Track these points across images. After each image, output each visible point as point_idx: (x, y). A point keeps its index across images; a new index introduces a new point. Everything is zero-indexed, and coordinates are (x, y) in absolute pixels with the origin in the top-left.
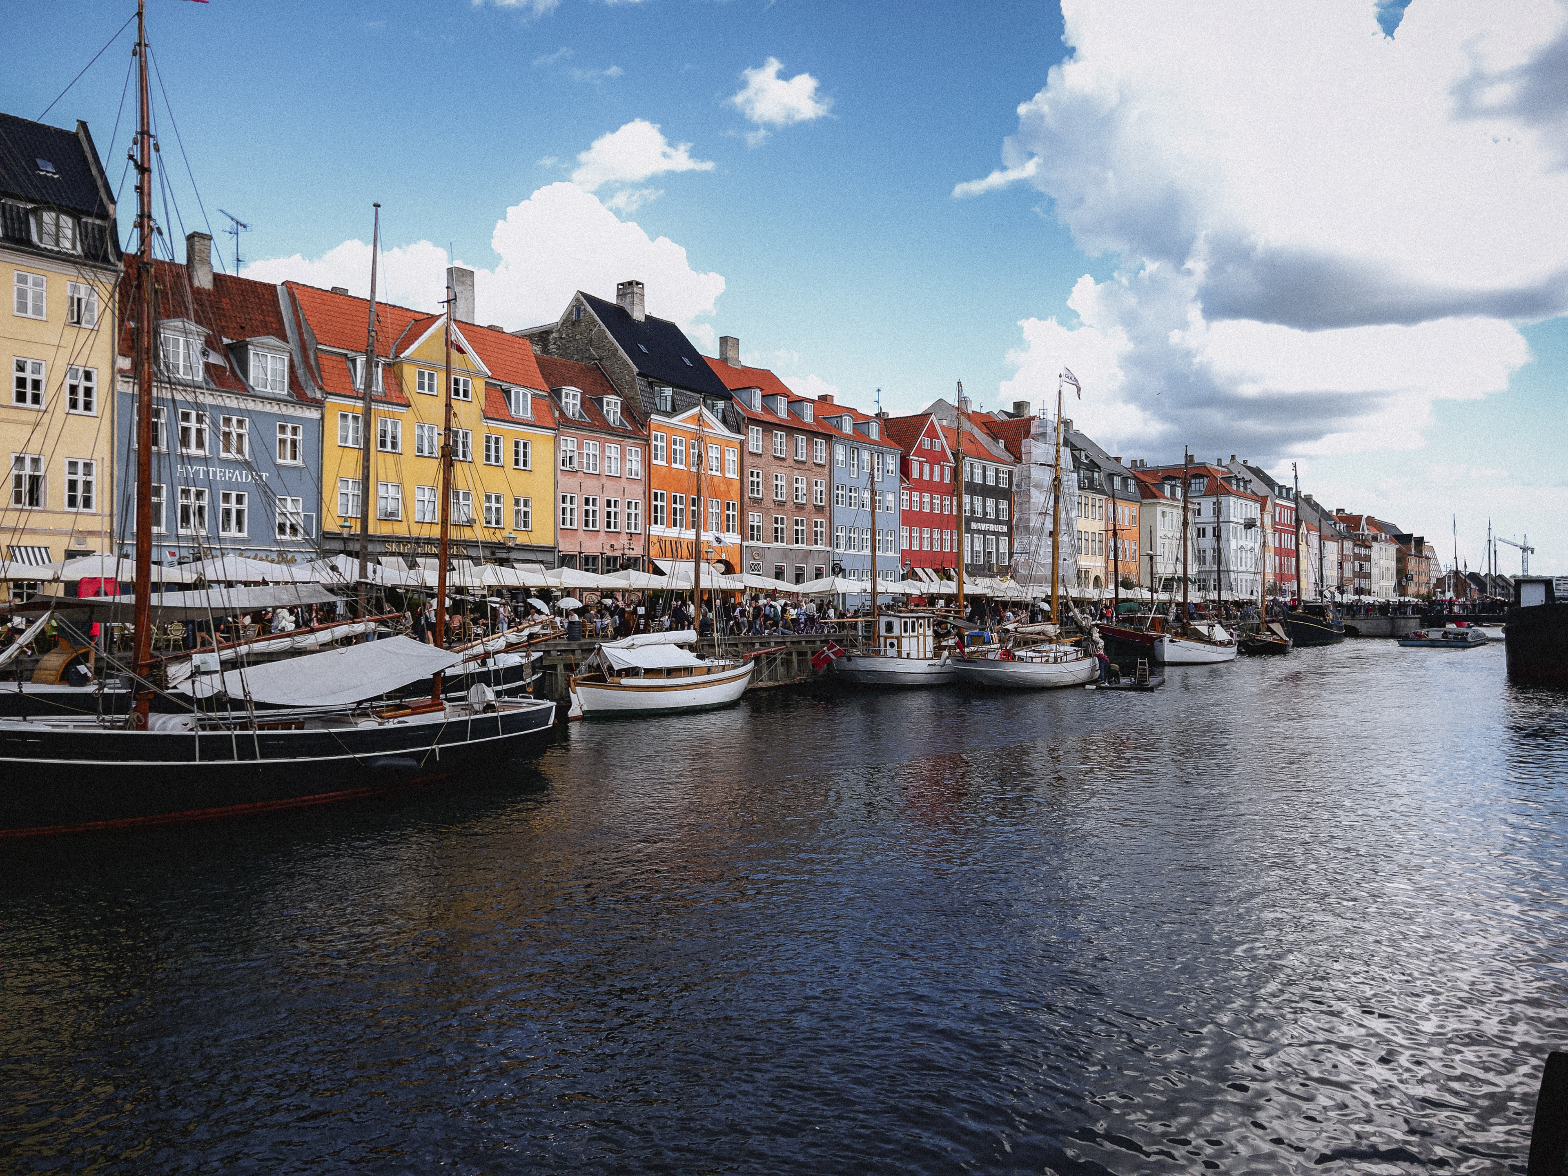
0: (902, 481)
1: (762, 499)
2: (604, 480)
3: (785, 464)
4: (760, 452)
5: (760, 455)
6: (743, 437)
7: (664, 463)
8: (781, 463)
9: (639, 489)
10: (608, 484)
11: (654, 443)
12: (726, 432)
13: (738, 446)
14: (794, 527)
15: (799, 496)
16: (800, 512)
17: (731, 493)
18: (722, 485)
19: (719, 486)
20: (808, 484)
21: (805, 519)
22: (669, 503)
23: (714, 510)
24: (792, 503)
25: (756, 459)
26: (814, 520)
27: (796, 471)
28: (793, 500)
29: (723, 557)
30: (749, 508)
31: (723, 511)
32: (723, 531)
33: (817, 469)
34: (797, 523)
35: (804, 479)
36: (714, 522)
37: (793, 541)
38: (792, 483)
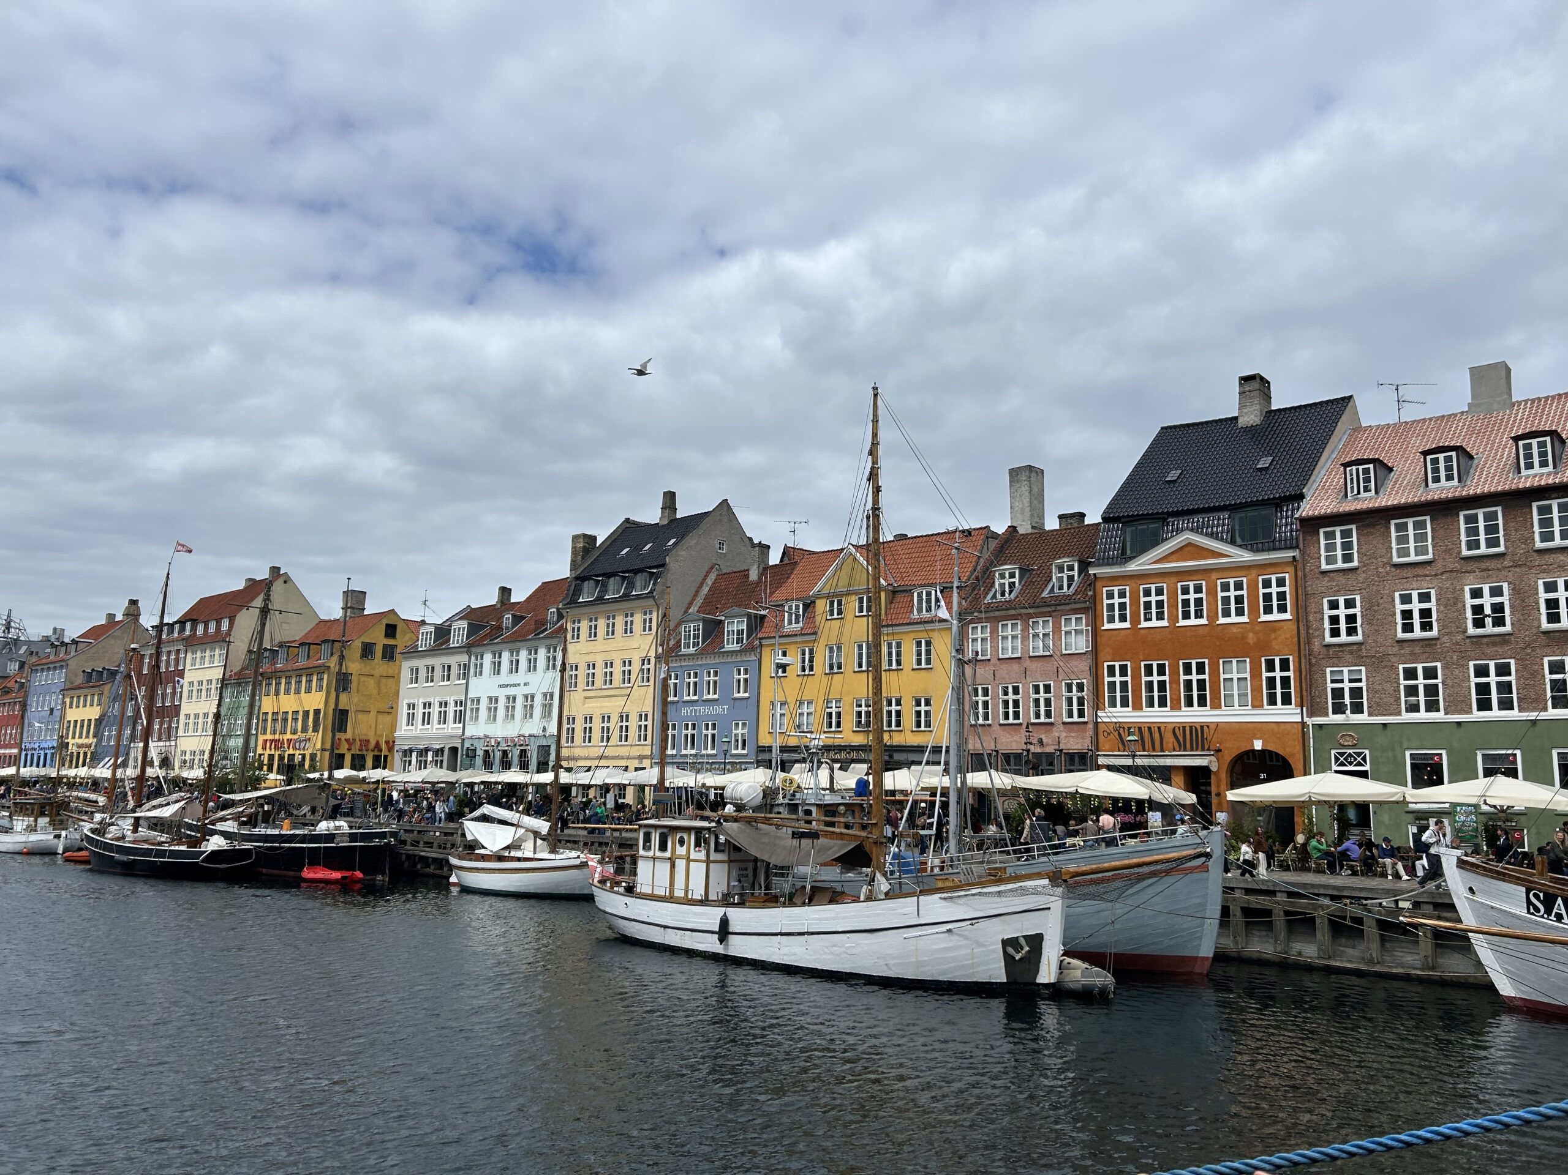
1: (1359, 644)
2: (1027, 663)
4: (1355, 564)
6: (1296, 553)
7: (1127, 625)
8: (1419, 571)
9: (1084, 665)
10: (1033, 666)
11: (1106, 602)
12: (1247, 556)
13: (1291, 569)
14: (1474, 680)
15: (1489, 621)
16: (1490, 650)
17: (1274, 643)
18: (1251, 635)
19: (1244, 637)
20: (1515, 591)
21: (1512, 662)
22: (1136, 677)
23: (1235, 676)
24: (1459, 637)
25: (1342, 579)
26: (1546, 660)
27: (1471, 577)
28: (1465, 631)
29: (1258, 745)
30: (1324, 662)
31: (1256, 674)
32: (1257, 705)
33: (1550, 558)
34: (1482, 671)
35: (1505, 585)
36: (1236, 693)
37: (1471, 708)
38: (1459, 599)
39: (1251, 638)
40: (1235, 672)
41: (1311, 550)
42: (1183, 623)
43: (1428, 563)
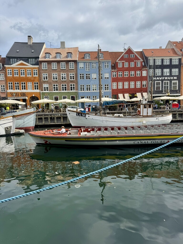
0: (112, 69)
1: (48, 81)
3: (57, 71)
4: (47, 69)
5: (46, 70)
6: (38, 66)
7: (12, 76)
8: (55, 71)
9: (4, 82)
11: (8, 72)
12: (31, 66)
13: (38, 68)
14: (62, 87)
15: (64, 78)
16: (64, 82)
17: (35, 80)
18: (32, 78)
19: (31, 79)
20: (67, 75)
21: (66, 84)
22: (14, 85)
23: (30, 85)
24: (60, 80)
25: (45, 71)
26: (70, 84)
27: (62, 72)
28: (61, 80)
29: (33, 95)
30: (43, 83)
31: (33, 85)
32: (33, 89)
33: (71, 70)
34: (63, 85)
35: (66, 74)
36: (30, 87)
37: (61, 90)
38: (60, 75)
39: (32, 79)
40: (30, 84)
41: (41, 66)
42: (21, 76)
43: (57, 70)
